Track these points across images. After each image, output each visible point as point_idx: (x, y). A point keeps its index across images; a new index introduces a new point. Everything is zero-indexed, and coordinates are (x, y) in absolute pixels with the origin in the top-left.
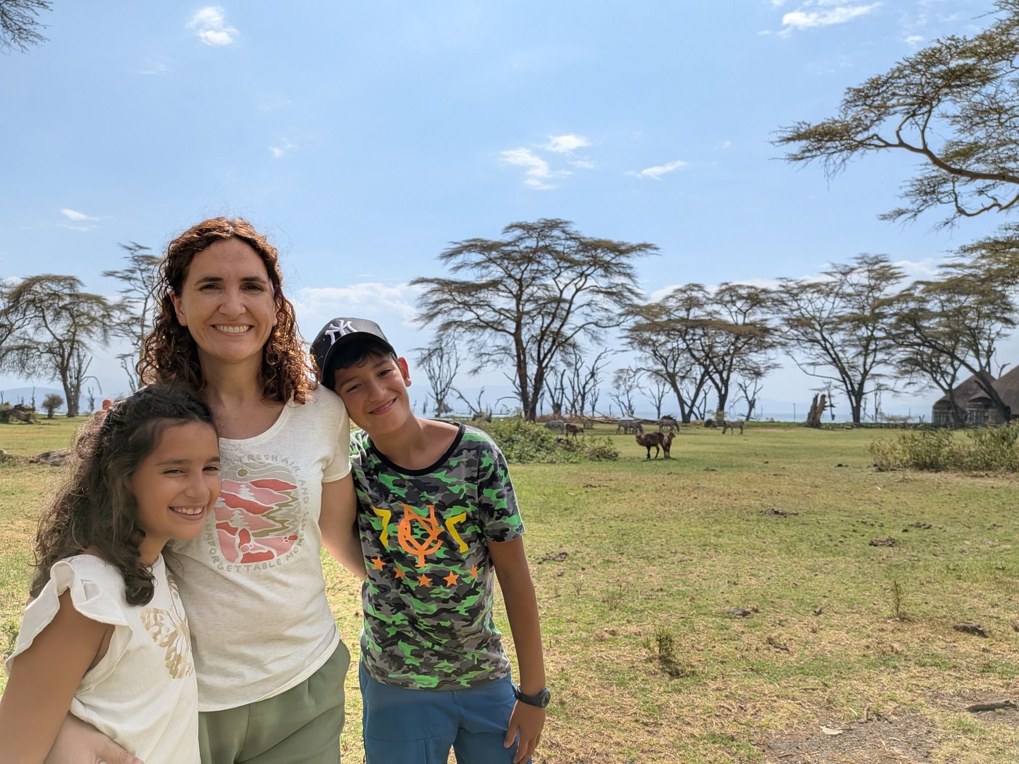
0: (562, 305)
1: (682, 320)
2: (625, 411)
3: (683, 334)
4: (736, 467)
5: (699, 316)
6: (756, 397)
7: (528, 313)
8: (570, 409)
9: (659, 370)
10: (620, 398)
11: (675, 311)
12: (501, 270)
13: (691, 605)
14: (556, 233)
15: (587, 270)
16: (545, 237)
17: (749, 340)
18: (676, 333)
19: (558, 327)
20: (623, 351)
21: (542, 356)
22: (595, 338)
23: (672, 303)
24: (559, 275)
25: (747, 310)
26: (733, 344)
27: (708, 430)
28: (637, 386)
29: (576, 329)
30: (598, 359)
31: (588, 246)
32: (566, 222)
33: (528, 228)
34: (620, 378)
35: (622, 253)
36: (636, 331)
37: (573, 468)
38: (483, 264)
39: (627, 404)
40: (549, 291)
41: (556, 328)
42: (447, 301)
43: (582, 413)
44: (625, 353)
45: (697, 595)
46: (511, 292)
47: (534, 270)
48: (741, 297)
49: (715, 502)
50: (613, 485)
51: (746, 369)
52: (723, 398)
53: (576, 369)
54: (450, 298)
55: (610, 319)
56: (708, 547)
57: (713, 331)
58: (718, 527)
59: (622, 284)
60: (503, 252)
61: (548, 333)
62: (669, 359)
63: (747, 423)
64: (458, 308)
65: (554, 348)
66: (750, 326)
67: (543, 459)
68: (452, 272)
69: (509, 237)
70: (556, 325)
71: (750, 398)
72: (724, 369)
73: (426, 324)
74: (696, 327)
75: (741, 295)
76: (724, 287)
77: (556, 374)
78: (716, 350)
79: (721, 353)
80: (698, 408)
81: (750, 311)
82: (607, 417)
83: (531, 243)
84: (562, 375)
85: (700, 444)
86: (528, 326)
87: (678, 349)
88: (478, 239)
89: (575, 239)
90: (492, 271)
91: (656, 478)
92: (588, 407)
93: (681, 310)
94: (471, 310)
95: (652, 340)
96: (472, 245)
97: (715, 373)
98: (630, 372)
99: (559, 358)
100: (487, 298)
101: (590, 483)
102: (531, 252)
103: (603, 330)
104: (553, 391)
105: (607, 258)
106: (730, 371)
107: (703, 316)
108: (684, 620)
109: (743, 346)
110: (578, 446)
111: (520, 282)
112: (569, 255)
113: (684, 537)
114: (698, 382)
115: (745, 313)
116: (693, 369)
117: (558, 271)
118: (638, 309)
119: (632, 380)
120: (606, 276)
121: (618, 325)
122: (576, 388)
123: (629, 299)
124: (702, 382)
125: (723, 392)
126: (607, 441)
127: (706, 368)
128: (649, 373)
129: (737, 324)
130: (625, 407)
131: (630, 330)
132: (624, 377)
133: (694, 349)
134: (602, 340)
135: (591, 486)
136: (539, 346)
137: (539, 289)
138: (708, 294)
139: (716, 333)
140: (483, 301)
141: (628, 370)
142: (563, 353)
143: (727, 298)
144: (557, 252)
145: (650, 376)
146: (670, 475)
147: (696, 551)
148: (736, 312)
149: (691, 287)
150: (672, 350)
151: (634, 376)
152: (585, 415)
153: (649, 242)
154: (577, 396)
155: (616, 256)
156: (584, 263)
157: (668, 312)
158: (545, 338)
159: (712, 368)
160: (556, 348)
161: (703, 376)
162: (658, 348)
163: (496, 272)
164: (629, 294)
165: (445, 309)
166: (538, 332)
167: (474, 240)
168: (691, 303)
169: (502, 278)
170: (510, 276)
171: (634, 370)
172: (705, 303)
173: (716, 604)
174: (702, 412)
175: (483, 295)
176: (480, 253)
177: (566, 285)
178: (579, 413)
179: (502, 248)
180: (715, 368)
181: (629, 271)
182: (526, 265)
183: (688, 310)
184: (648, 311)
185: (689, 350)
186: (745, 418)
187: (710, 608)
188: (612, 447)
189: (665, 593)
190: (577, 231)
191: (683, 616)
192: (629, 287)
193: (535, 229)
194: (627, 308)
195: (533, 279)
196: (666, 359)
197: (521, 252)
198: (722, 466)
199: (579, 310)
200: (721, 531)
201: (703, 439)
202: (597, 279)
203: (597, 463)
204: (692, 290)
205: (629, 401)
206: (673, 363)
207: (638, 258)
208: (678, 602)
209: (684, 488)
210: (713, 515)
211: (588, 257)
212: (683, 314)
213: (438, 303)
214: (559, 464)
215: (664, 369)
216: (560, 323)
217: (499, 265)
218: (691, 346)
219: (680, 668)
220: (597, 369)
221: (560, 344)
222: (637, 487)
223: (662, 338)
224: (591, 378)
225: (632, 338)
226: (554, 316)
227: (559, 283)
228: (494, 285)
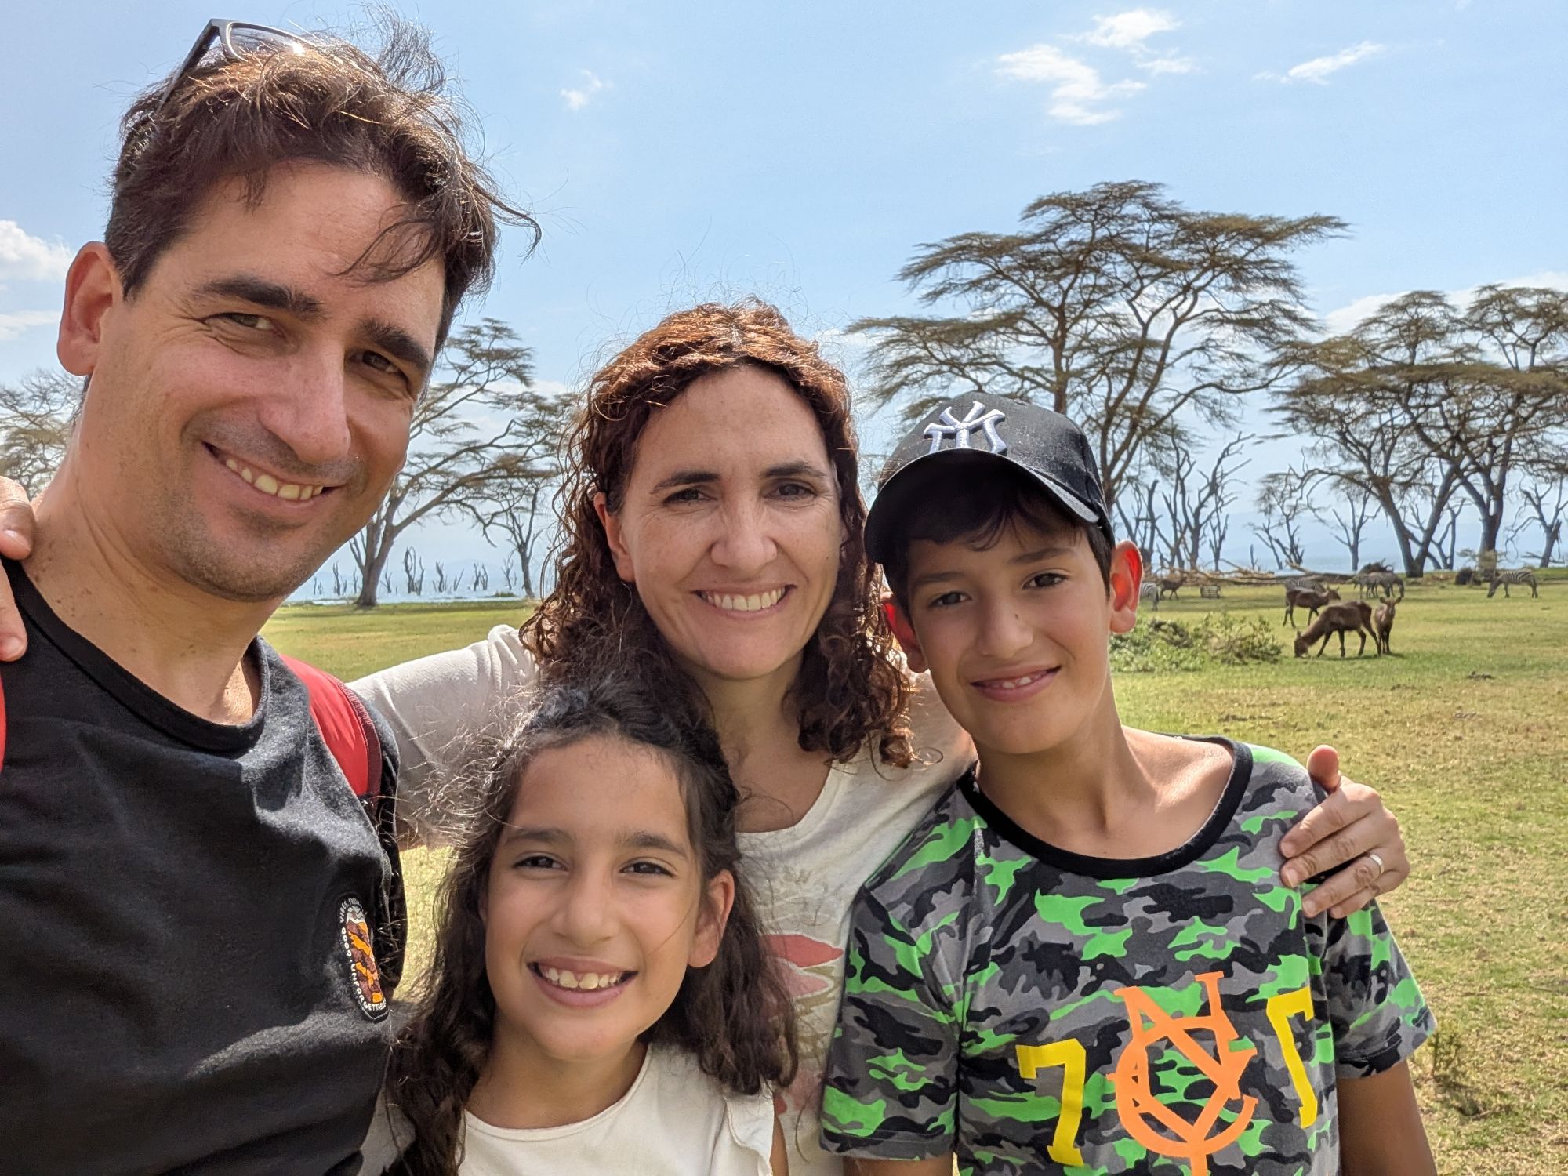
0: (1148, 353)
1: (1399, 366)
2: (1283, 557)
3: (1402, 396)
4: (1532, 667)
5: (1437, 358)
6: (1560, 517)
7: (1079, 373)
8: (1169, 559)
9: (1355, 473)
10: (1271, 532)
11: (1384, 349)
12: (1022, 292)
13: (1482, 968)
14: (1130, 209)
15: (1197, 278)
16: (1109, 218)
17: (1544, 401)
18: (1388, 394)
19: (1141, 397)
20: (1276, 437)
21: (1110, 457)
22: (1217, 414)
23: (1377, 334)
24: (1138, 293)
25: (1538, 340)
26: (1510, 411)
27: (1464, 591)
28: (1309, 506)
29: (1179, 400)
30: (1223, 456)
31: (1196, 230)
32: (1151, 186)
33: (1073, 204)
34: (1271, 491)
35: (1269, 239)
36: (1303, 394)
37: (1191, 681)
38: (987, 283)
39: (1287, 544)
40: (1120, 327)
41: (1136, 399)
42: (914, 360)
43: (1193, 567)
44: (1280, 440)
45: (1489, 943)
46: (1043, 334)
47: (1087, 286)
48: (1523, 314)
49: (1500, 745)
50: (1279, 714)
51: (1538, 461)
52: (1492, 524)
53: (1178, 477)
54: (923, 353)
55: (1247, 375)
56: (1496, 842)
57: (1468, 387)
58: (1513, 800)
59: (1271, 303)
60: (1024, 255)
61: (1120, 410)
62: (1376, 448)
63: (1544, 571)
64: (940, 372)
65: (1134, 439)
66: (1545, 374)
67: (1127, 664)
68: (926, 302)
69: (1035, 226)
70: (1137, 393)
71: (1549, 521)
72: (1492, 464)
73: (879, 407)
74: (1430, 380)
75: (1523, 309)
76: (1486, 295)
77: (1137, 489)
78: (1474, 425)
79: (1484, 431)
80: (1439, 545)
81: (1544, 341)
82: (1246, 573)
83: (1081, 233)
84: (1151, 492)
85: (1449, 621)
86: (1079, 399)
87: (1393, 427)
88: (974, 235)
89: (1169, 217)
90: (1003, 295)
91: (1369, 699)
92: (1205, 553)
93: (1398, 346)
94: (964, 376)
95: (1336, 412)
96: (962, 248)
97: (1474, 472)
98: (1293, 480)
99: (1146, 458)
100: (996, 348)
101: (1231, 711)
102: (1081, 252)
103: (1234, 397)
104: (1133, 524)
105: (1239, 252)
106: (1506, 465)
107: (1445, 356)
108: (1473, 997)
109: (1534, 412)
110: (1197, 636)
111: (1060, 312)
112: (1159, 251)
113: (1443, 821)
114: (1437, 492)
115: (1534, 346)
116: (1427, 467)
117: (1137, 286)
118: (1307, 351)
119: (1297, 495)
120: (1236, 289)
121: (1266, 386)
122: (1180, 517)
123: (1288, 333)
124: (1446, 493)
125: (1492, 511)
126: (1257, 624)
127: (1455, 462)
128: (1333, 479)
129: (1517, 368)
130: (1284, 549)
131: (1289, 394)
132: (1281, 489)
133: (1427, 425)
134: (1234, 419)
135: (1234, 718)
136: (1104, 439)
137: (1099, 323)
138: (1454, 310)
139: (1472, 390)
140: (988, 356)
141: (1288, 475)
142: (1152, 449)
143: (1494, 317)
144: (1131, 247)
145: (1336, 485)
146: (1397, 691)
147: (1471, 849)
148: (1514, 345)
149: (1416, 299)
150: (1379, 431)
151: (1302, 486)
152: (1201, 569)
153: (1325, 214)
154: (1183, 533)
155: (1258, 245)
156: (1191, 264)
157: (1369, 351)
158: (1116, 420)
159: (1466, 461)
160: (1139, 439)
161: (1448, 479)
162: (1351, 427)
163: (1012, 296)
164: (1286, 321)
165: (915, 376)
166: (1101, 409)
167: (967, 237)
168: (1418, 331)
169: (1024, 306)
170: (1040, 303)
171: (1302, 475)
172: (1448, 330)
173: (1534, 964)
174: (1447, 553)
175: (985, 344)
176: (980, 262)
177: (1155, 313)
178: (1187, 566)
179: (1023, 248)
180: (1473, 462)
181: (1284, 275)
182: (1072, 277)
183: (1412, 346)
184: (1324, 353)
185: (1419, 428)
186: (1539, 562)
187: (1524, 973)
188: (1267, 635)
189: (1421, 942)
190: (1173, 202)
191: (1468, 989)
192: (1287, 307)
193: (1087, 204)
194: (1283, 350)
195: (1087, 304)
196: (1369, 450)
197: (1060, 253)
198: (1503, 668)
199: (1183, 359)
200: (1520, 808)
201: (1456, 610)
202: (1220, 296)
203: (1238, 668)
204: (1420, 305)
205: (1292, 538)
206: (1382, 455)
207: (1303, 247)
208: (1454, 960)
209: (1430, 718)
210: (1498, 774)
211: (1198, 252)
212: (1401, 355)
213: (899, 365)
214: (1160, 674)
215: (1365, 470)
216: (1145, 390)
217: (1017, 282)
218: (1420, 420)
219: (1479, 1099)
220: (1223, 476)
221: (1145, 432)
222: (1332, 718)
223: (1360, 407)
224: (1210, 494)
225: (1295, 410)
226: (1133, 376)
227: (1139, 309)
228: (1008, 322)
